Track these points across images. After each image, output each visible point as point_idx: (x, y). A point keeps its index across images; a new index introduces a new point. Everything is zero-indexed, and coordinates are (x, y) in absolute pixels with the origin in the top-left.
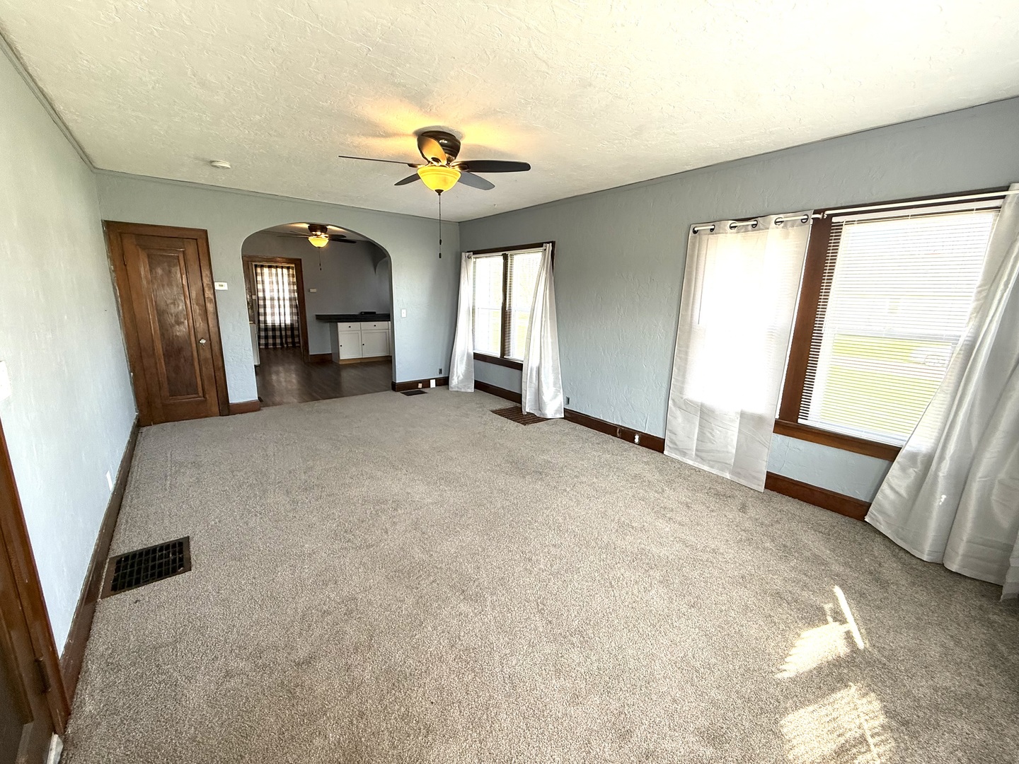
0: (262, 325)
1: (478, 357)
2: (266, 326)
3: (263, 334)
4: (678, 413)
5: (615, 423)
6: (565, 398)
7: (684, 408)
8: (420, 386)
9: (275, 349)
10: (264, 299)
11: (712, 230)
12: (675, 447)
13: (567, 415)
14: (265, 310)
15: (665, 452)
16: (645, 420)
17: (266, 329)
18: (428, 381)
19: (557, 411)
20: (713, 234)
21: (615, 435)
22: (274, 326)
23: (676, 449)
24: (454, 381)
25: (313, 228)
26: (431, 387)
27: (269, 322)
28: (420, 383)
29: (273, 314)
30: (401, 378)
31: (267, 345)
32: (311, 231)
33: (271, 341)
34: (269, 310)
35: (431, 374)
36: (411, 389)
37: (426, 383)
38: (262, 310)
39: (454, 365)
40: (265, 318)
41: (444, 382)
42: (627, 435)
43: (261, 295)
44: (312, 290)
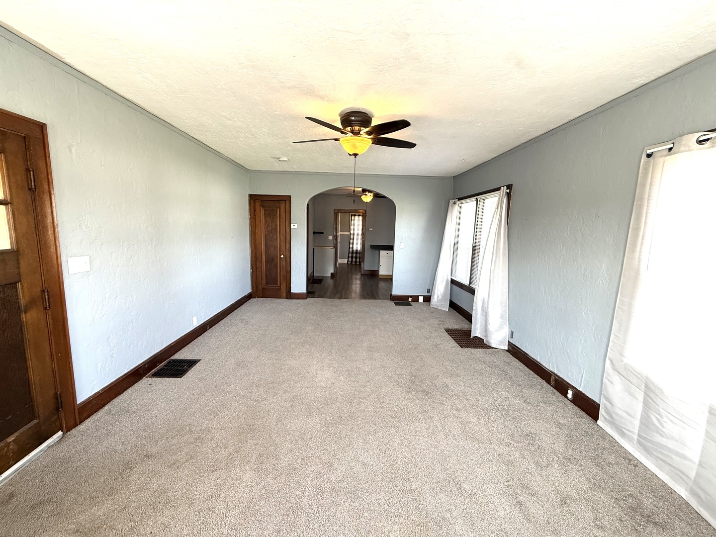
0: (351, 250)
1: (453, 282)
2: (353, 250)
3: (350, 255)
4: (616, 378)
5: (551, 369)
6: (510, 331)
7: (624, 374)
8: (410, 299)
9: (356, 264)
10: (354, 235)
11: (670, 149)
12: (611, 420)
13: (510, 348)
14: (353, 241)
15: (599, 422)
16: (580, 376)
17: (353, 252)
18: (418, 297)
19: (501, 342)
20: (671, 154)
21: (549, 382)
22: (357, 251)
23: (612, 423)
24: (435, 300)
25: (364, 191)
26: (420, 301)
27: (355, 249)
28: (411, 297)
29: (357, 244)
30: (395, 292)
31: (352, 262)
32: (363, 192)
33: (354, 260)
34: (355, 241)
35: (421, 292)
36: (402, 301)
37: (415, 299)
38: (351, 241)
39: (435, 287)
40: (353, 246)
41: (427, 299)
42: (561, 386)
43: (352, 232)
44: (370, 229)
